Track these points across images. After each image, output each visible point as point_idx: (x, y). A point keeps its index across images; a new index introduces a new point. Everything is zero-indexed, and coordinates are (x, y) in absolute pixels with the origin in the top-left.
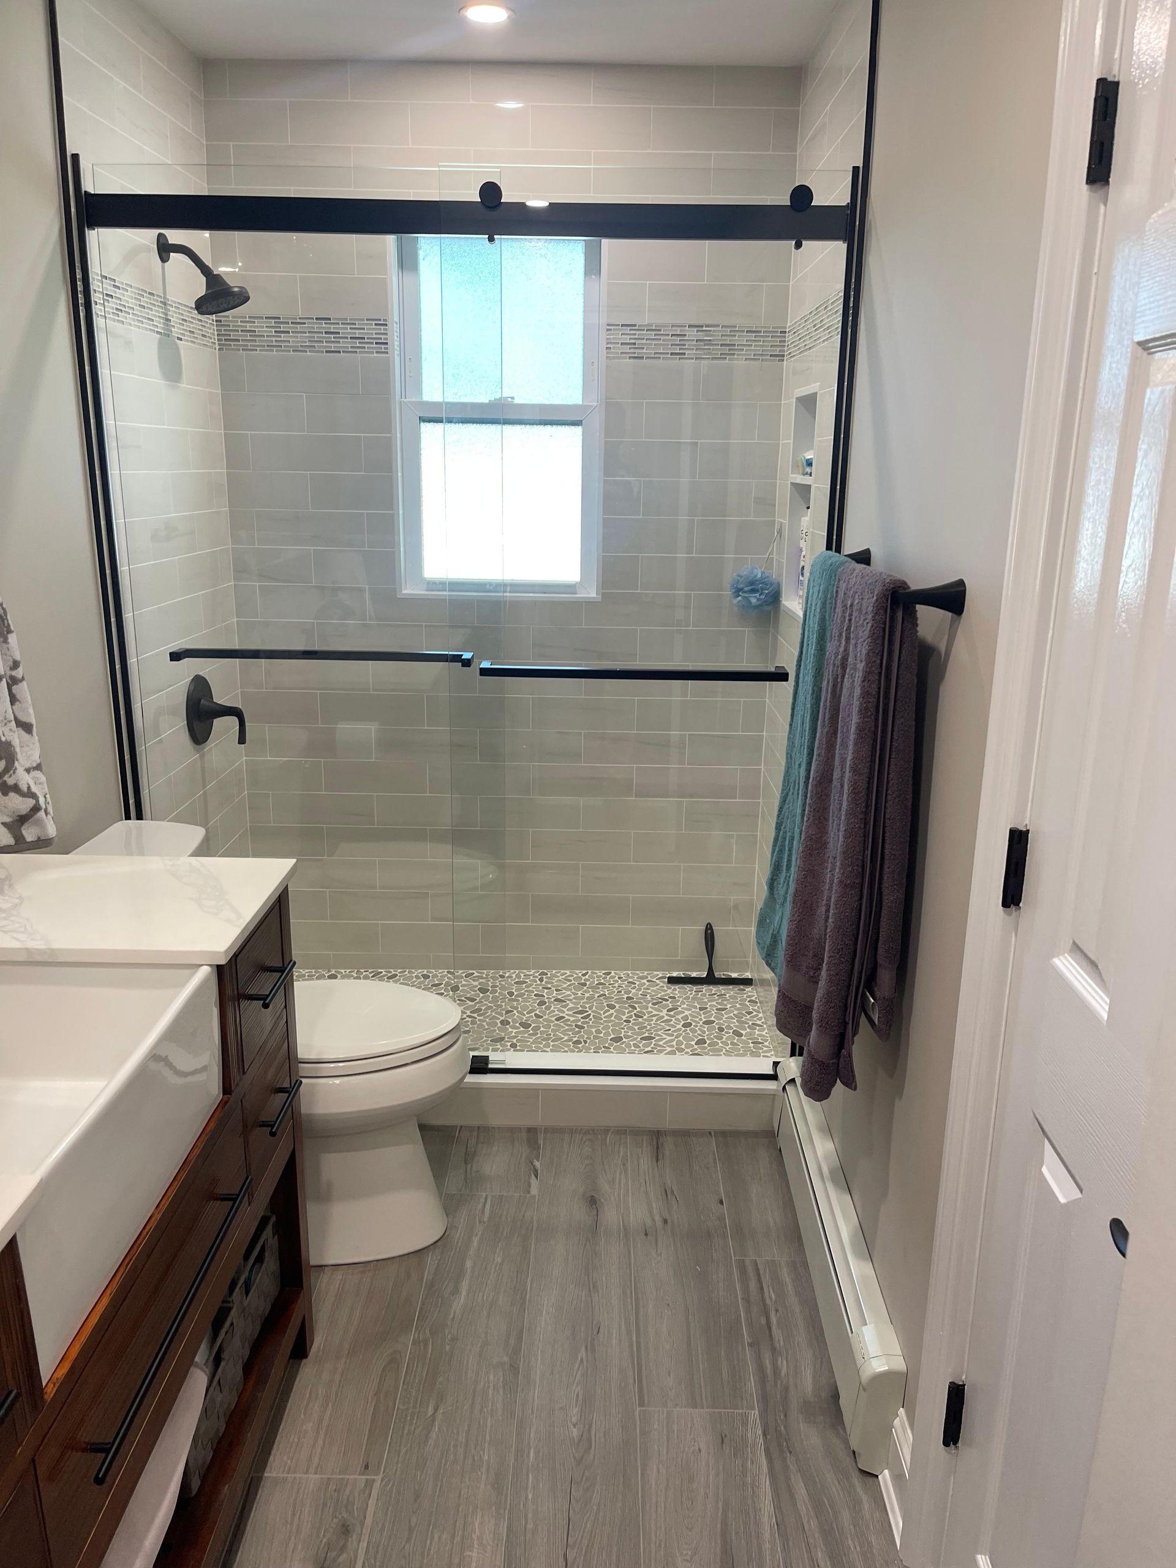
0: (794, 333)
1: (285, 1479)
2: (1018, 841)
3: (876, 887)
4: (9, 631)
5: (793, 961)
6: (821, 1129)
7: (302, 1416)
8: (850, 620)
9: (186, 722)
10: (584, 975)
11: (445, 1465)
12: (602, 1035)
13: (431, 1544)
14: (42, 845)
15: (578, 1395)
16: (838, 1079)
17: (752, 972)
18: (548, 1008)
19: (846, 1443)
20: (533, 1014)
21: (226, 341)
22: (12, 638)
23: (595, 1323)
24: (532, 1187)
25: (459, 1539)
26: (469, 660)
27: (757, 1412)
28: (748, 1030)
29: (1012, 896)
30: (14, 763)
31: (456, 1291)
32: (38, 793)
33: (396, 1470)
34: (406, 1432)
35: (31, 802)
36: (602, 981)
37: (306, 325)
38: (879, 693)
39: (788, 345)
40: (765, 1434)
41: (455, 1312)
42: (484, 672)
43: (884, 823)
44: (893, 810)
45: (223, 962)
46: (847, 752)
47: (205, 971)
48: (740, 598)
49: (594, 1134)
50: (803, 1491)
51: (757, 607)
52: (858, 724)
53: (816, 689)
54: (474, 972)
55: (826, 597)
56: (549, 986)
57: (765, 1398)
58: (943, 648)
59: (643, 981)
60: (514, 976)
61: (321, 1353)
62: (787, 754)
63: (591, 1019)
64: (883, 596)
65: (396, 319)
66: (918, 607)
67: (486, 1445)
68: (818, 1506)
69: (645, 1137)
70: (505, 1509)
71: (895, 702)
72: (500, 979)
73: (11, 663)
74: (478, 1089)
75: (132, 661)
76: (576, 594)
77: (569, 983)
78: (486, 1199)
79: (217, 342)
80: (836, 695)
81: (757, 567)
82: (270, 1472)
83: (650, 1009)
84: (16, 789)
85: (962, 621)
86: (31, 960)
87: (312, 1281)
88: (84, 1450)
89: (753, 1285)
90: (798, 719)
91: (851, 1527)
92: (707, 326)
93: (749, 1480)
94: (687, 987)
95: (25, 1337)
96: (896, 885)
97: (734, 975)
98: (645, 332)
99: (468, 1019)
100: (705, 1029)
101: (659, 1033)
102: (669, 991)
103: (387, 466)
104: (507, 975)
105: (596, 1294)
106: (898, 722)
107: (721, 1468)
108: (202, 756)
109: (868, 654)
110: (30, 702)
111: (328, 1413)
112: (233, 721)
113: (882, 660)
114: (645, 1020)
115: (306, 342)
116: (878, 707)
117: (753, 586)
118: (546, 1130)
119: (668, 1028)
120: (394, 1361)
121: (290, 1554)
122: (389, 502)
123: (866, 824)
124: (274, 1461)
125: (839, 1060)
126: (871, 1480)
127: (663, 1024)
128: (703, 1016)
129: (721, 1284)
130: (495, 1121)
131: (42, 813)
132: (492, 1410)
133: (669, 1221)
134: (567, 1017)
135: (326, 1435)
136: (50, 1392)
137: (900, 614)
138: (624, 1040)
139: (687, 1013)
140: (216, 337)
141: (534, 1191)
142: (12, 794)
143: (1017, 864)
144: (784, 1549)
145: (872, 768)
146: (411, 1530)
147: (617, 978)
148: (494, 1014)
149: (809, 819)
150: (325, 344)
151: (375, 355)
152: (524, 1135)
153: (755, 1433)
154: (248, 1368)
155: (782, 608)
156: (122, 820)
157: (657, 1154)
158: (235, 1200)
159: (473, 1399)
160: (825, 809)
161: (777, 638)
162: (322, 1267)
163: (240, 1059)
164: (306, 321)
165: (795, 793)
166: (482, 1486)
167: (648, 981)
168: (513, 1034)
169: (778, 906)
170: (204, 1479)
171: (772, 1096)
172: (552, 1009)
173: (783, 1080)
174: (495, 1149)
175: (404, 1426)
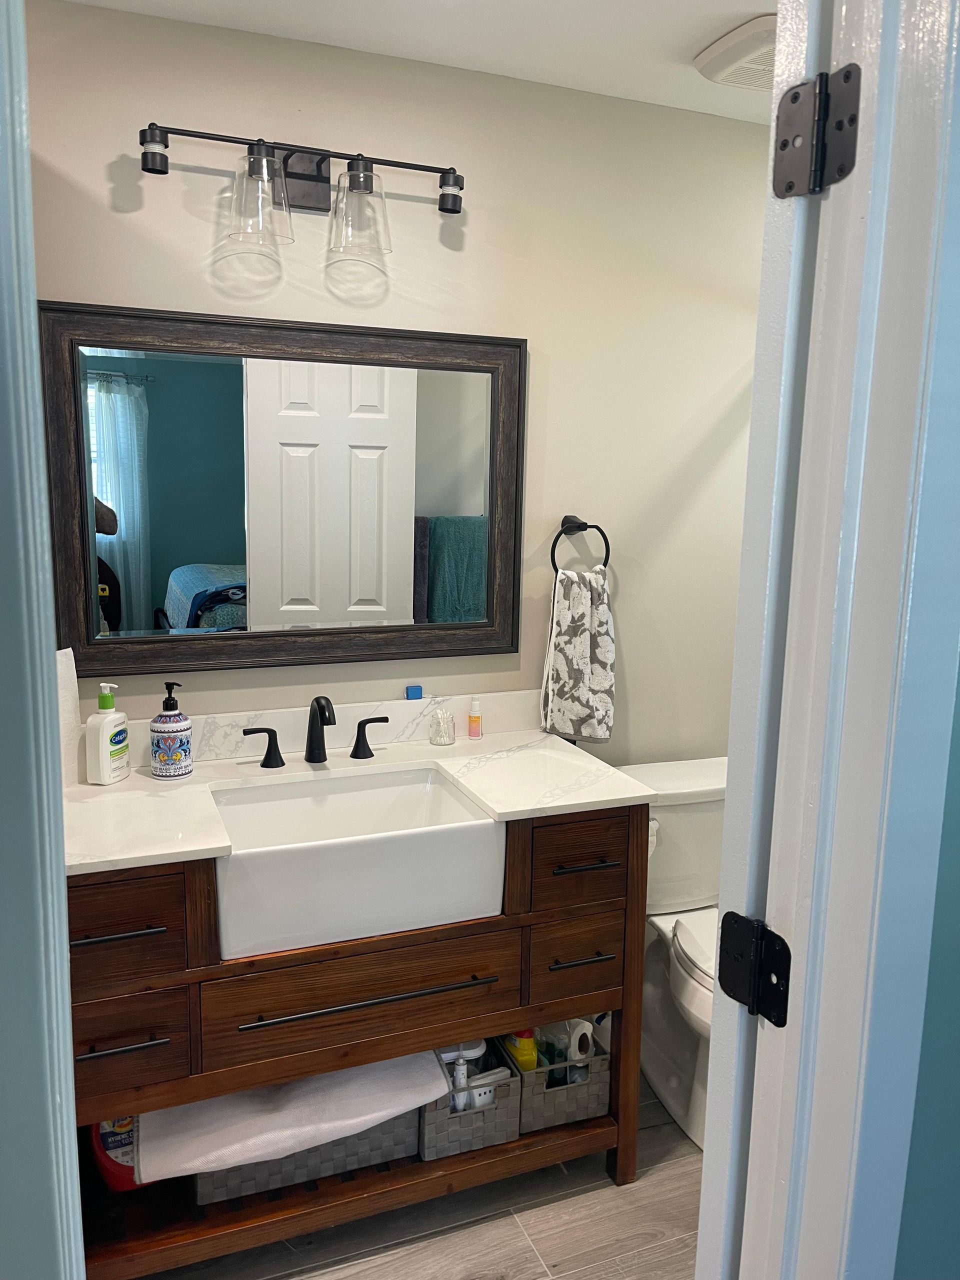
1: (518, 1227)
4: (601, 603)
14: (592, 740)
22: (601, 607)
30: (579, 684)
35: (588, 711)
73: (598, 623)
82: (518, 1217)
84: (578, 699)
111: (583, 1222)
120: (655, 1236)
121: (466, 1259)
131: (594, 721)
135: (565, 1230)
142: (577, 703)
175: (603, 1270)
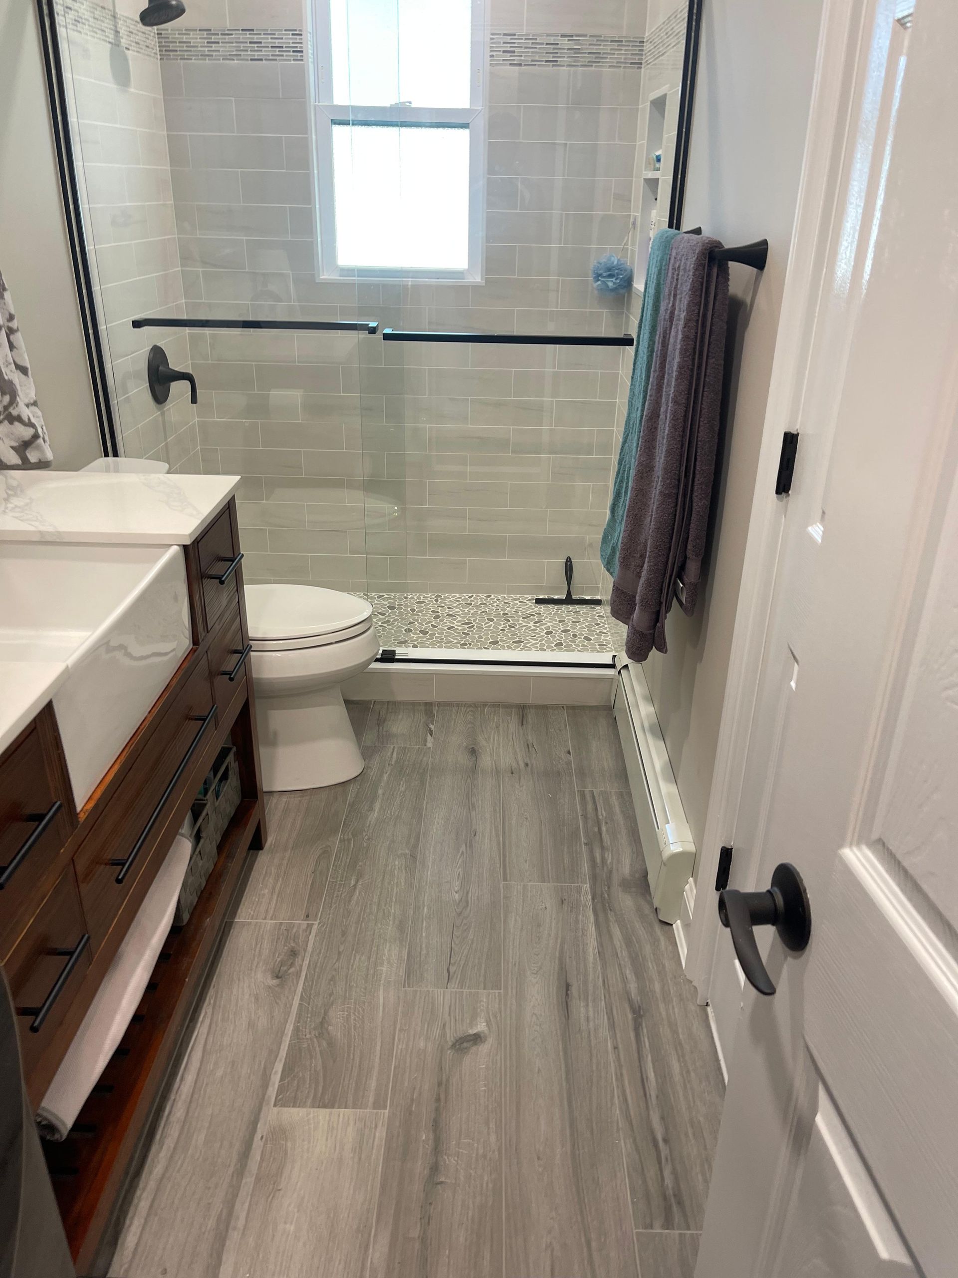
0: (651, 42)
1: (250, 923)
2: (790, 442)
3: (689, 496)
4: (4, 289)
5: (625, 562)
6: (645, 698)
7: (261, 885)
8: (677, 280)
9: (148, 384)
10: (470, 597)
11: (364, 915)
12: (483, 640)
13: (354, 962)
14: (43, 465)
15: (459, 874)
16: (654, 647)
17: (601, 595)
18: (442, 620)
19: (651, 904)
20: (430, 625)
21: (166, 51)
22: (7, 295)
23: (472, 830)
24: (428, 742)
25: (373, 960)
26: (374, 328)
27: (588, 885)
28: (596, 636)
29: (784, 485)
30: (16, 398)
31: (371, 809)
32: (37, 425)
33: (329, 919)
34: (335, 895)
35: (30, 432)
36: (484, 602)
37: (233, 36)
38: (696, 337)
39: (646, 54)
40: (593, 899)
41: (370, 822)
42: (387, 337)
43: (697, 445)
44: (704, 434)
45: (188, 542)
46: (670, 389)
47: (175, 549)
48: (599, 282)
49: (476, 707)
50: (619, 933)
51: (613, 290)
52: (679, 362)
53: (651, 343)
54: (384, 594)
55: (661, 265)
56: (443, 605)
57: (594, 878)
58: (748, 301)
59: (516, 602)
60: (415, 597)
61: (273, 846)
62: (629, 401)
63: (475, 629)
64: (702, 253)
65: (310, 29)
66: (731, 264)
67: (393, 904)
68: (628, 943)
69: (513, 710)
70: (406, 942)
71: (709, 345)
72: (405, 600)
73: (7, 316)
74: (387, 674)
75: (102, 328)
76: (464, 279)
77: (458, 603)
78: (393, 749)
79: (158, 53)
80: (665, 344)
81: (614, 255)
82: (239, 919)
83: (520, 622)
84: (19, 419)
85: (764, 275)
86: (43, 540)
87: (265, 801)
88: (106, 864)
89: (590, 807)
90: (638, 372)
91: (652, 955)
92: (577, 36)
93: (580, 926)
94: (550, 606)
95: (62, 769)
96: (704, 494)
97: (588, 598)
98: (523, 41)
99: (379, 628)
100: (563, 636)
101: (527, 638)
102: (536, 609)
103: (305, 163)
104: (409, 597)
105: (474, 812)
106: (711, 361)
107: (561, 919)
108: (163, 414)
109: (688, 305)
110: (24, 349)
111: (279, 885)
112: (186, 384)
113: (699, 310)
114: (517, 629)
115: (233, 51)
116: (695, 349)
117: (611, 271)
118: (439, 704)
119: (534, 635)
120: (326, 853)
121: (254, 967)
122: (308, 197)
123: (682, 446)
124: (242, 912)
125: (655, 631)
126: (667, 927)
127: (530, 632)
128: (561, 626)
129: (566, 806)
130: (400, 697)
131: (40, 441)
132: (397, 882)
133: (530, 765)
134: (456, 627)
135: (278, 897)
136: (82, 817)
137: (715, 271)
138: (500, 643)
139: (549, 624)
140: (158, 49)
141: (430, 744)
142: (16, 424)
143: (789, 460)
144: (602, 968)
145: (688, 399)
146: (339, 953)
147: (495, 600)
148: (399, 624)
149: (641, 448)
150: (249, 53)
151: (292, 62)
152: (422, 708)
153: (586, 898)
154: (220, 848)
155: (633, 290)
156: (102, 457)
157: (522, 721)
158: (205, 720)
159: (384, 876)
160: (654, 439)
161: (629, 317)
162: (271, 793)
163: (204, 618)
164: (234, 32)
165: (633, 432)
166: (390, 928)
167: (520, 602)
168: (415, 638)
169: (617, 524)
170: (192, 915)
171: (611, 680)
172: (445, 621)
173: (619, 667)
174: (400, 717)
175: (334, 892)
